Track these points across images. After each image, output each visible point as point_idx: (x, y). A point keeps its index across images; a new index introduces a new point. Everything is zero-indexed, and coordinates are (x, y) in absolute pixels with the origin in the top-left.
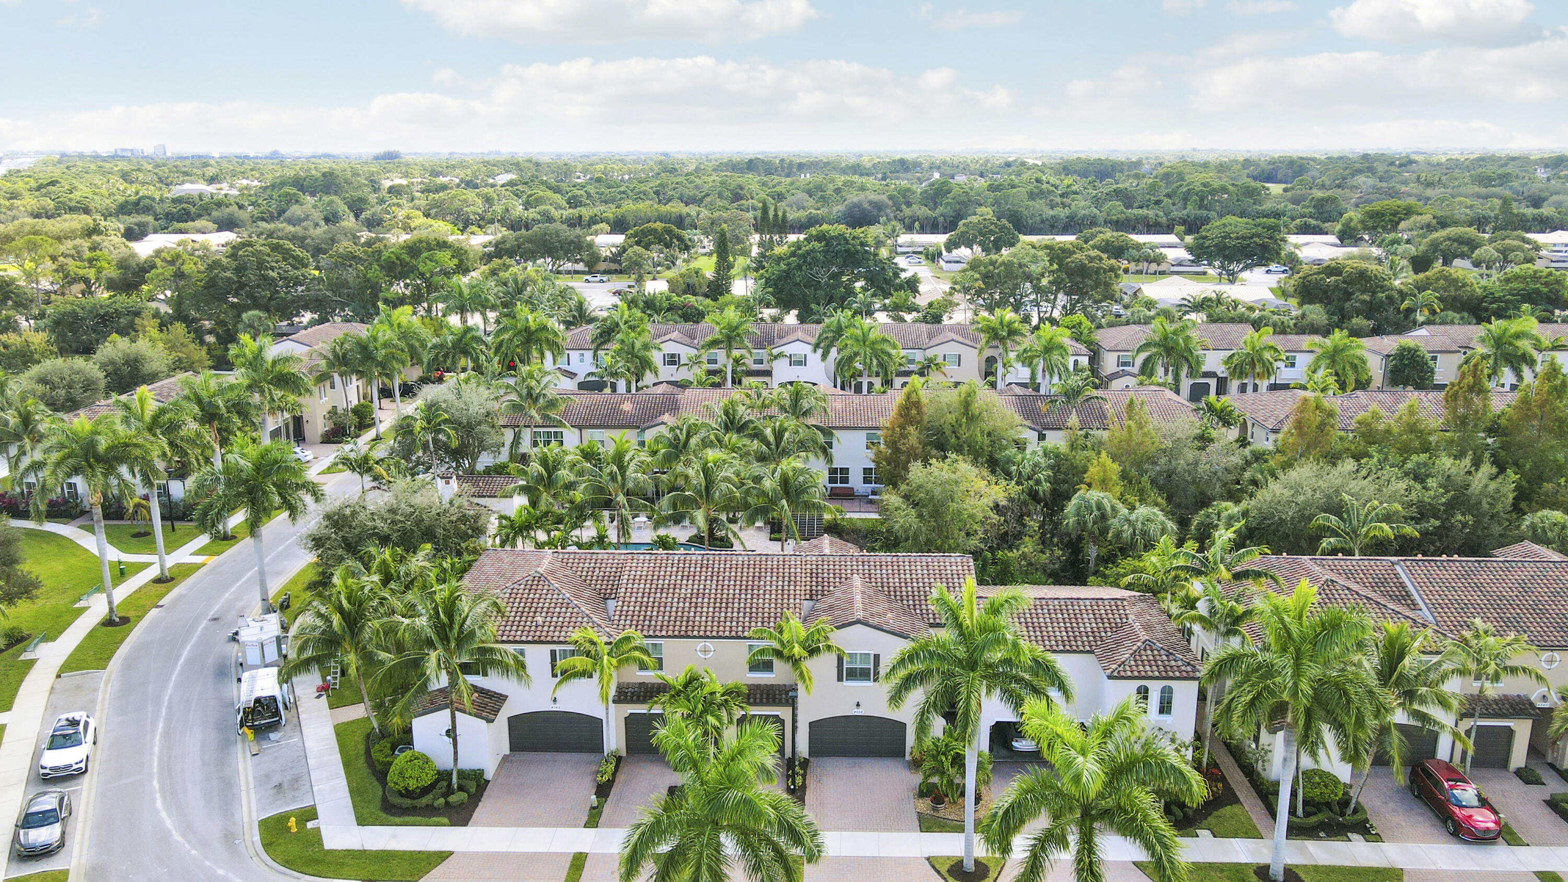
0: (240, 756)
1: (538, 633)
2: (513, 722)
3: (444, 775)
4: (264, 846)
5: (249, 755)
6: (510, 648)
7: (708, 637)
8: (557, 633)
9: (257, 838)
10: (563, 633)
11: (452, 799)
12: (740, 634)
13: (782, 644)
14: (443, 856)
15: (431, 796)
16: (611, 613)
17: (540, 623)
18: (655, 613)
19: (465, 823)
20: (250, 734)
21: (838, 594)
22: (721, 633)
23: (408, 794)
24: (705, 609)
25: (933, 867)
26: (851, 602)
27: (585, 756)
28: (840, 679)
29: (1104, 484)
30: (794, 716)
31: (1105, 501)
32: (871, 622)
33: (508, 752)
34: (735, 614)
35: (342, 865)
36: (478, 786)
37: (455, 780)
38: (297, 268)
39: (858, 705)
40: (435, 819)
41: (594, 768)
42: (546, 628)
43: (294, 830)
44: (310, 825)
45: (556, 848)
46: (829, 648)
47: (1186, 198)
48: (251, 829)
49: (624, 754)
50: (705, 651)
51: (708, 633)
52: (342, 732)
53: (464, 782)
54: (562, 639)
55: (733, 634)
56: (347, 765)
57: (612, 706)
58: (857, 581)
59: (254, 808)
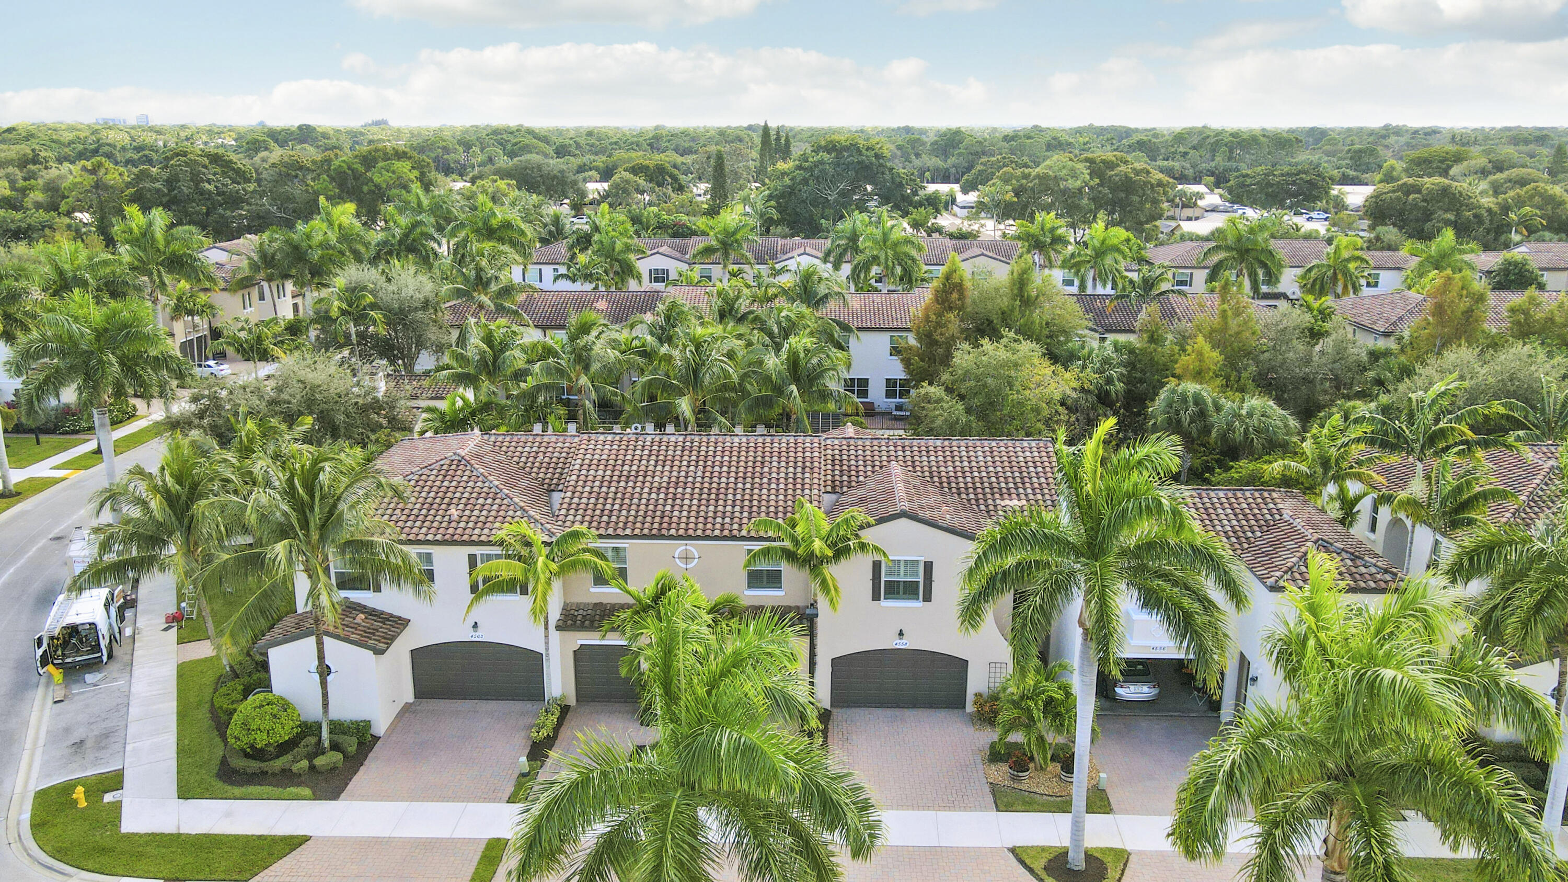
0: (37, 703)
1: (451, 531)
2: (417, 655)
3: (309, 729)
4: (33, 826)
5: (50, 702)
6: (413, 551)
7: (690, 538)
8: (477, 531)
9: (26, 816)
10: (486, 531)
11: (320, 761)
12: (735, 533)
13: (796, 543)
14: (294, 843)
15: (289, 757)
16: (556, 506)
17: (455, 517)
18: (617, 507)
19: (334, 795)
20: (57, 675)
21: (871, 485)
22: (708, 532)
23: (256, 753)
24: (687, 502)
25: (1022, 862)
26: (890, 492)
27: (517, 706)
28: (876, 597)
29: (1198, 376)
30: (812, 647)
31: (1205, 394)
32: (921, 514)
33: (409, 697)
34: (729, 508)
35: (140, 856)
36: (360, 744)
37: (325, 734)
38: (239, 183)
39: (901, 634)
40: (293, 790)
41: (529, 720)
42: (462, 525)
43: (83, 804)
44: (108, 798)
45: (464, 832)
46: (863, 546)
47: (1214, 150)
48: (21, 804)
49: (572, 701)
50: (686, 558)
51: (691, 532)
52: (185, 672)
53: (341, 739)
54: (483, 538)
55: (726, 533)
56: (182, 715)
57: (555, 635)
58: (896, 469)
59: (35, 774)
